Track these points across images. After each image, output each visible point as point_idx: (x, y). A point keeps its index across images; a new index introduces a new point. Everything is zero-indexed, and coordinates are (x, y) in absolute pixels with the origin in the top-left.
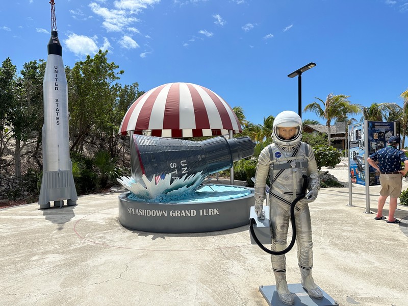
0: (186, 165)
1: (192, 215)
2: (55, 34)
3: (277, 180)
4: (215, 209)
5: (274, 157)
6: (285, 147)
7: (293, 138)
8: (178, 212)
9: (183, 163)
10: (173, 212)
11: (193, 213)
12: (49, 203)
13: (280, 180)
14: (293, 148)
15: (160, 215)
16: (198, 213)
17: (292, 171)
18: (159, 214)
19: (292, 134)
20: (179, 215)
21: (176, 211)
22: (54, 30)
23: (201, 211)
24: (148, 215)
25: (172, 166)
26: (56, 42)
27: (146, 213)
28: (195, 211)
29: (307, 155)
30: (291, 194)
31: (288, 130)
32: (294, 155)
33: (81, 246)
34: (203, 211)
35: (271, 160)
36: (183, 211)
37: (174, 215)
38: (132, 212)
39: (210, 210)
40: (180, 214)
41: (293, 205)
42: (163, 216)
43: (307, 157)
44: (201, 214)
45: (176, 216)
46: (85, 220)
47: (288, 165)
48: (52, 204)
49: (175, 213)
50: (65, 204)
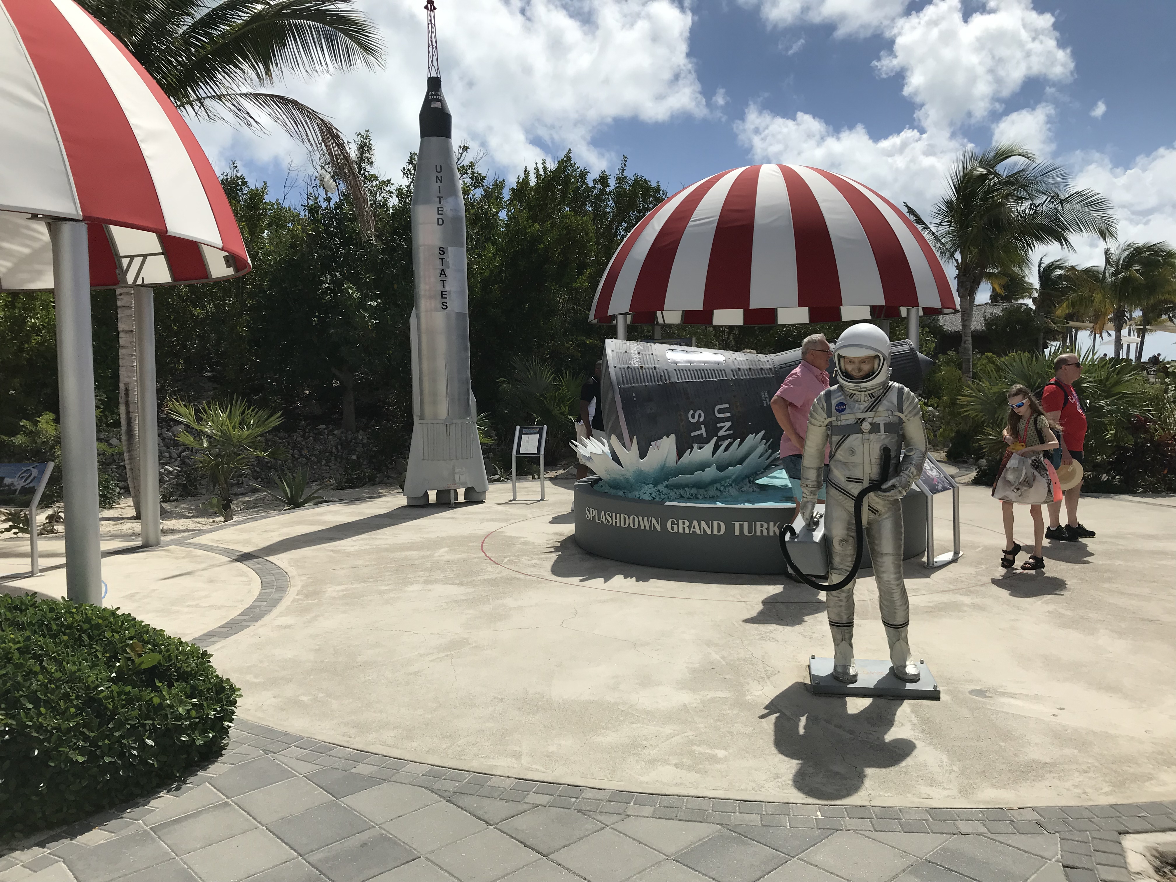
0: (728, 415)
1: (715, 533)
2: (434, 84)
3: (837, 454)
4: (772, 524)
5: (834, 410)
6: (854, 392)
7: (869, 375)
8: (684, 523)
9: (720, 411)
10: (673, 523)
11: (718, 528)
12: (426, 495)
13: (841, 455)
14: (871, 395)
15: (647, 528)
16: (730, 528)
17: (863, 440)
18: (645, 524)
19: (866, 368)
20: (687, 531)
21: (681, 521)
22: (434, 75)
23: (737, 525)
24: (622, 525)
25: (693, 418)
26: (438, 105)
27: (618, 520)
28: (722, 524)
29: (900, 410)
30: (860, 481)
31: (856, 361)
32: (869, 409)
33: (494, 576)
34: (741, 526)
35: (828, 417)
36: (695, 523)
37: (676, 530)
38: (594, 517)
39: (759, 524)
40: (689, 527)
41: (858, 500)
42: (652, 530)
43: (900, 414)
44: (737, 533)
45: (681, 531)
46: (502, 532)
47: (856, 427)
48: (432, 496)
49: (678, 524)
50: (461, 498)
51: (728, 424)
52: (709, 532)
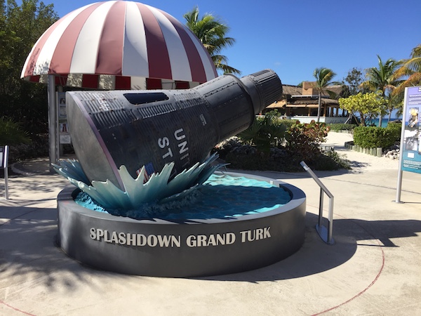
0: (184, 136)
1: (228, 243)
4: (265, 229)
8: (202, 238)
9: (179, 135)
11: (230, 238)
15: (167, 245)
16: (239, 238)
18: (164, 242)
20: (205, 244)
24: (139, 244)
25: (162, 144)
28: (233, 235)
34: (247, 234)
37: (195, 245)
38: (102, 237)
39: (257, 230)
42: (172, 248)
44: (243, 240)
45: (199, 245)
51: (185, 144)
52: (223, 243)
